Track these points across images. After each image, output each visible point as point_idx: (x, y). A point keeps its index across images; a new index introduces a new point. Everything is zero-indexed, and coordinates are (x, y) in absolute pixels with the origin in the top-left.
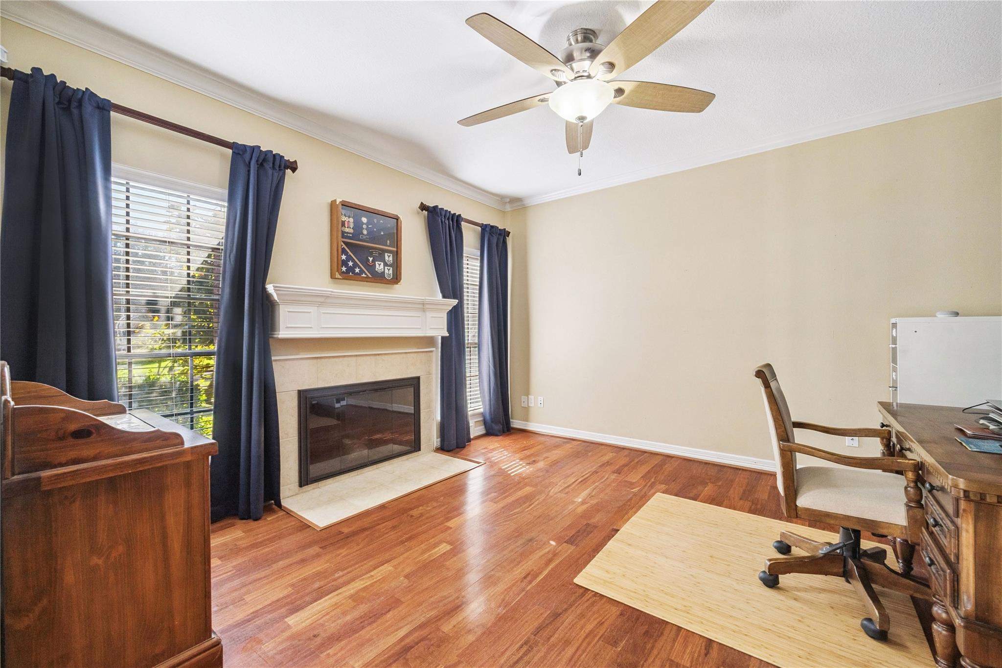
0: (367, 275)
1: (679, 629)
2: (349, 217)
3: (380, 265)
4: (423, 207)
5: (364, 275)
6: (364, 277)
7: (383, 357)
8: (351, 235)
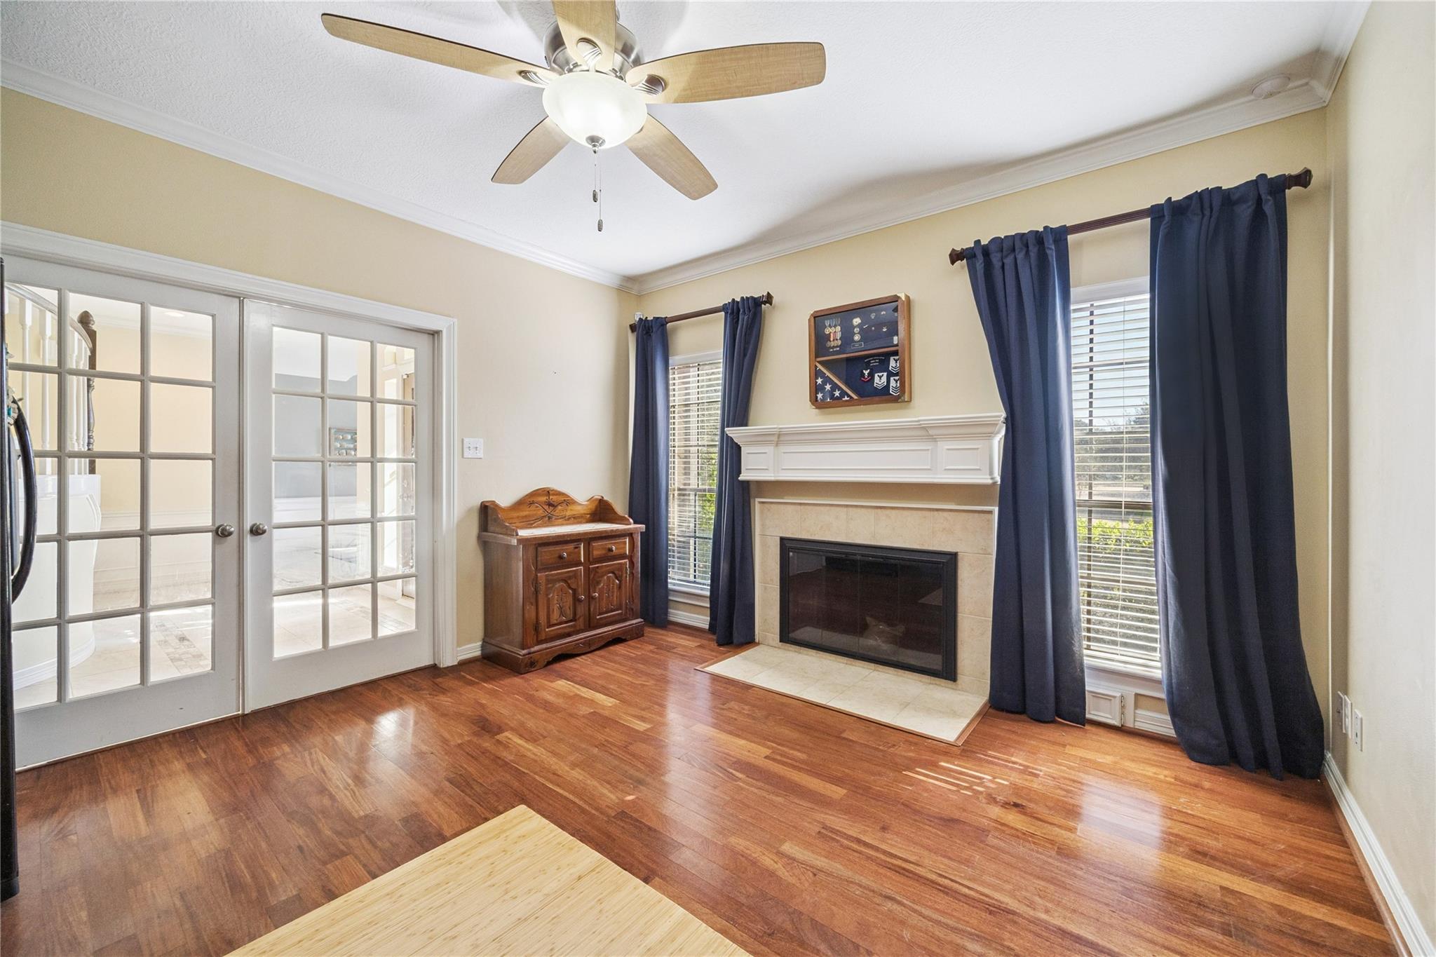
0: (851, 397)
1: (374, 876)
2: (835, 326)
3: (880, 377)
4: (955, 257)
5: (846, 398)
6: (847, 401)
7: (888, 512)
8: (838, 349)
